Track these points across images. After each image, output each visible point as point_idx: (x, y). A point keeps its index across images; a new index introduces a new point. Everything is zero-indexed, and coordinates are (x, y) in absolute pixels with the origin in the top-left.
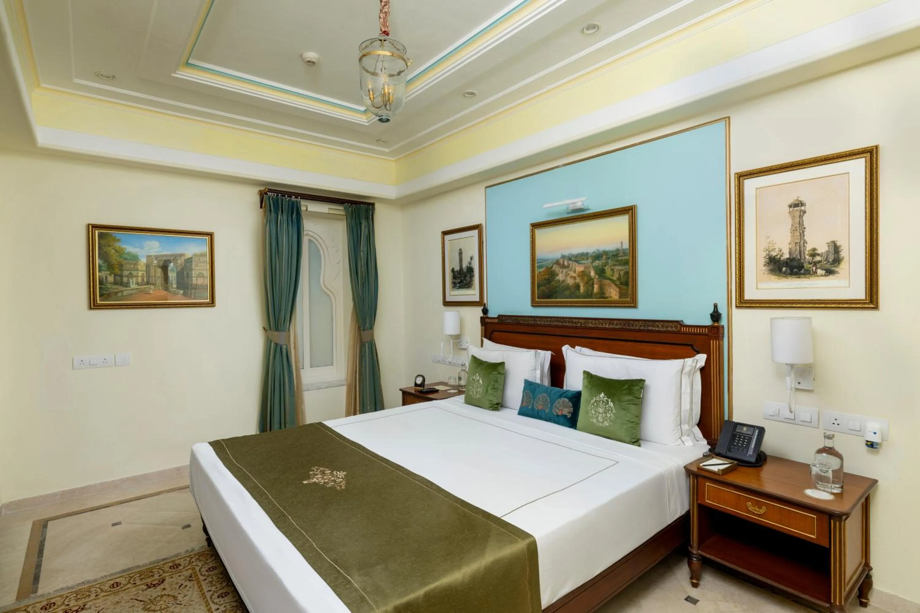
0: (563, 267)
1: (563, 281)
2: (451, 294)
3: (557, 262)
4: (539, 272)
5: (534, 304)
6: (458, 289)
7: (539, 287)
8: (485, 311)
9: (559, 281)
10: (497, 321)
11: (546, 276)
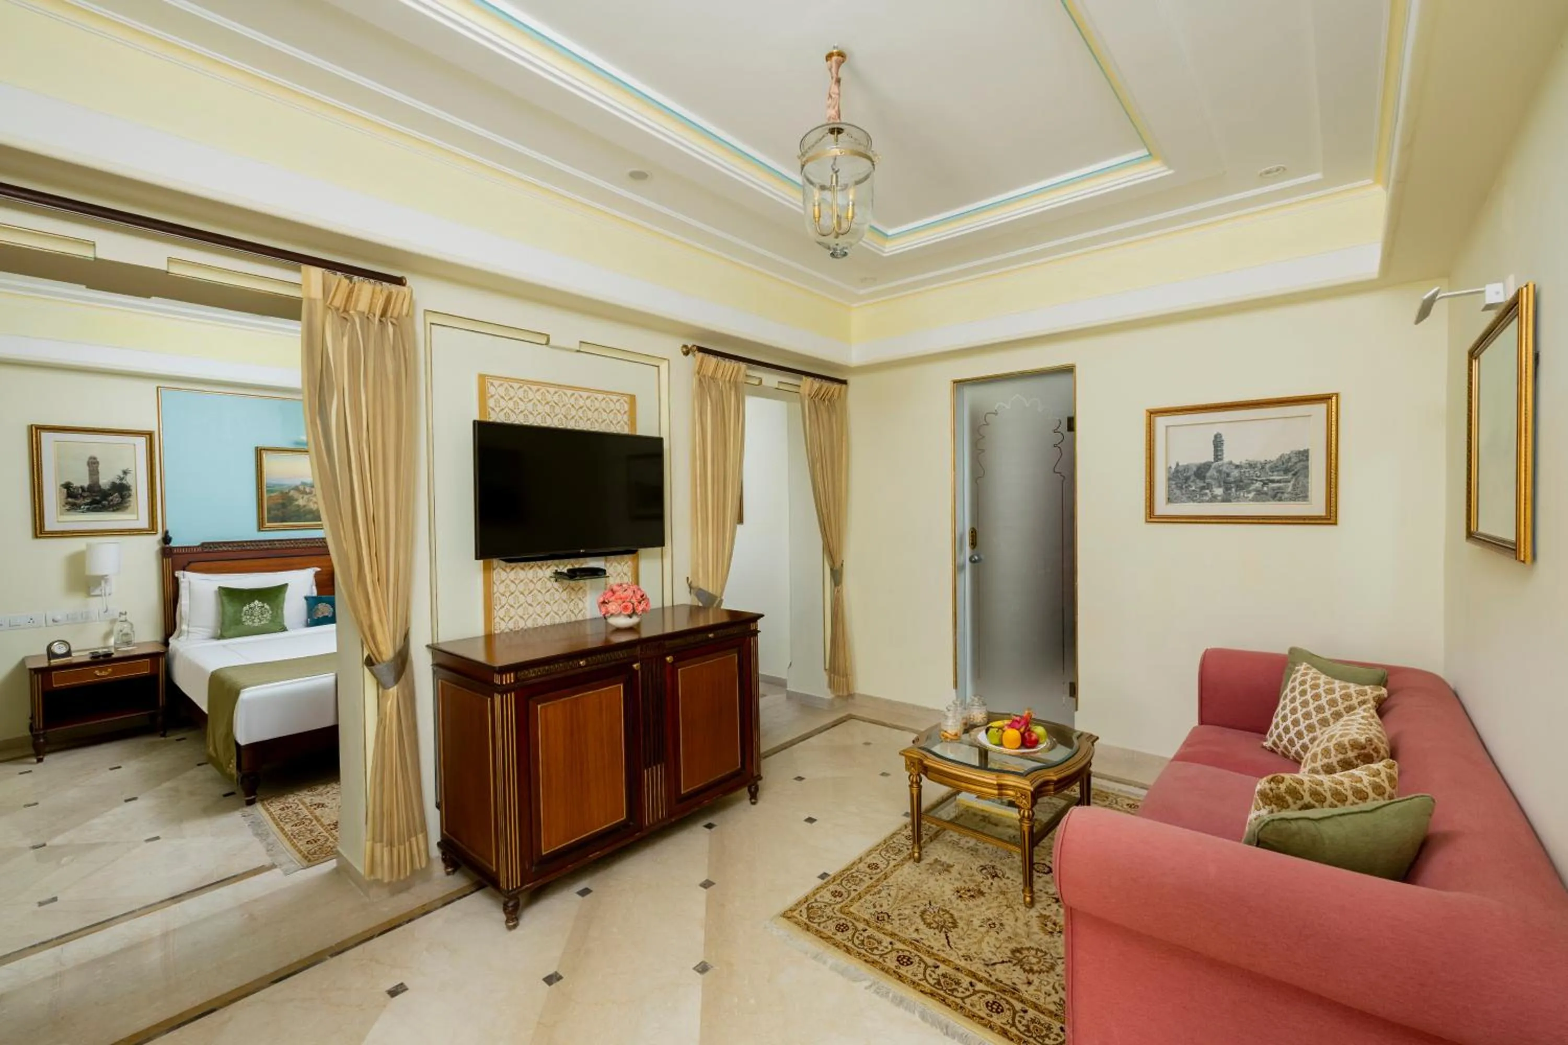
0: (304, 492)
1: (304, 506)
2: (60, 520)
3: (296, 489)
4: (270, 497)
5: (261, 527)
6: (83, 512)
7: (269, 512)
8: (166, 539)
9: (298, 506)
10: (199, 550)
11: (280, 501)
